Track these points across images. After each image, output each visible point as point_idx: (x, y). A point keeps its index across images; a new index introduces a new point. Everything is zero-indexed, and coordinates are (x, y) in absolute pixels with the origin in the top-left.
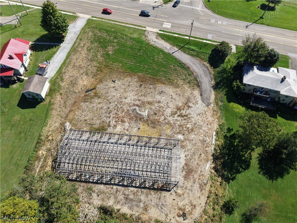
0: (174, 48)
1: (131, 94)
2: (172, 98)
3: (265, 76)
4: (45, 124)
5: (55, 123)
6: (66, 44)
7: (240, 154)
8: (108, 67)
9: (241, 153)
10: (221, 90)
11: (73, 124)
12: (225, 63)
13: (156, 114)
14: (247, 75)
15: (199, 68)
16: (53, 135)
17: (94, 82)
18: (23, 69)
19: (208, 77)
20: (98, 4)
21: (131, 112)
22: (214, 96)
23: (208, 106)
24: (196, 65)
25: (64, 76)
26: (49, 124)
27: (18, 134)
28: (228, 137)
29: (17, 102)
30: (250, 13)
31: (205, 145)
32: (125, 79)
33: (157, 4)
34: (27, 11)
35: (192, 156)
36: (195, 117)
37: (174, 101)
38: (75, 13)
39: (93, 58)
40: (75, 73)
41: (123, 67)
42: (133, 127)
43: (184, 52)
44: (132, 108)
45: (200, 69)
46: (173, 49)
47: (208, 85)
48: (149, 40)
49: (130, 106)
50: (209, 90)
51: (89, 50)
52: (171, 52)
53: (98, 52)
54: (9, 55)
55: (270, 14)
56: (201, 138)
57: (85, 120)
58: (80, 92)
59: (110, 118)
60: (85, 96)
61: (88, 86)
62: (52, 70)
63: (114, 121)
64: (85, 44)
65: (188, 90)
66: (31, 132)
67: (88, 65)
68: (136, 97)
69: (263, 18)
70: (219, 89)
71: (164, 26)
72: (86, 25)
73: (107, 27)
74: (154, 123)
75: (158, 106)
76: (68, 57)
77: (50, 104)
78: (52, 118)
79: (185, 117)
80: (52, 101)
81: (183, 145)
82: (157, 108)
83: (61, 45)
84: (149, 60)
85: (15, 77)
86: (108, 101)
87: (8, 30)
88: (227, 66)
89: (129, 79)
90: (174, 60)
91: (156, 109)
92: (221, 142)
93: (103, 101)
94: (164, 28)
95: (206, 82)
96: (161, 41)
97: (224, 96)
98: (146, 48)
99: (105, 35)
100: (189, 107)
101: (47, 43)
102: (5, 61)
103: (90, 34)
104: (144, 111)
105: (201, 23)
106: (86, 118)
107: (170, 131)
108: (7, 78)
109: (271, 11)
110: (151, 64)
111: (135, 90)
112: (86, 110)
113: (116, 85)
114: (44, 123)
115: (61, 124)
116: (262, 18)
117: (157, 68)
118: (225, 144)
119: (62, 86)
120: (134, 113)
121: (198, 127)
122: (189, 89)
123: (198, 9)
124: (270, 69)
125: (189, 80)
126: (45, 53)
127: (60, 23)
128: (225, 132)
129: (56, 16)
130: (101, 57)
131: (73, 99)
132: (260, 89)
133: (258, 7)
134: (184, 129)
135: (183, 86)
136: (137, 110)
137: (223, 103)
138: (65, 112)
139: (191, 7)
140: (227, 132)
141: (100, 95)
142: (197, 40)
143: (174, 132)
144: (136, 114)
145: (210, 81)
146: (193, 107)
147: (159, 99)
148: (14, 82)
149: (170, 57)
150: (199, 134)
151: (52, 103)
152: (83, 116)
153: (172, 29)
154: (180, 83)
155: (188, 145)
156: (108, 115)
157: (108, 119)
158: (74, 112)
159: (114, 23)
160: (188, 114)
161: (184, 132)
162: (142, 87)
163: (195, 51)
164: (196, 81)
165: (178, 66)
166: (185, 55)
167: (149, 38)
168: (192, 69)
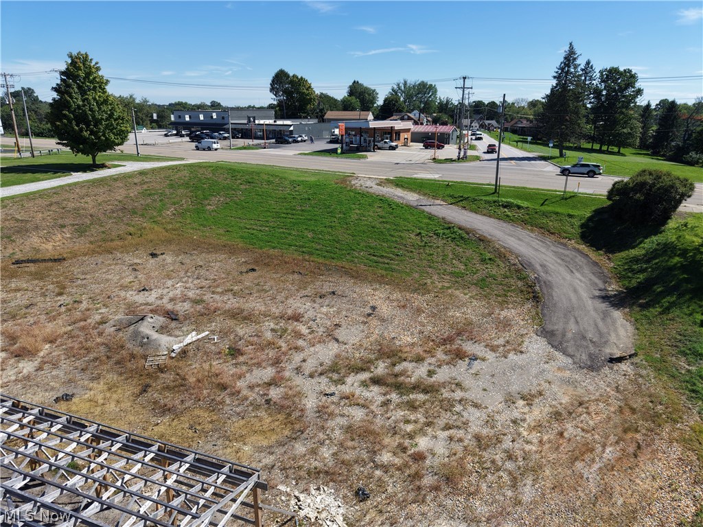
0: (432, 200)
2: (370, 315)
6: (90, 175)
13: (235, 353)
15: (538, 247)
23: (591, 368)
24: (520, 239)
32: (203, 255)
33: (411, 162)
36: (495, 402)
37: (378, 324)
40: (41, 217)
43: (471, 211)
45: (542, 250)
46: (427, 201)
48: (352, 185)
51: (147, 194)
52: (415, 203)
68: (192, 293)
71: (416, 176)
83: (75, 174)
84: (326, 221)
89: (220, 256)
90: (426, 221)
95: (572, 285)
96: (389, 189)
99: (221, 178)
100: (459, 355)
104: (179, 333)
110: (328, 230)
117: (347, 240)
120: (120, 335)
122: (479, 303)
123: (541, 170)
125: (481, 275)
134: (385, 458)
135: (450, 290)
136: (146, 325)
139: (518, 168)
142: (529, 190)
145: (594, 284)
146: (483, 360)
147: (301, 311)
149: (411, 213)
153: (441, 179)
154: (432, 282)
160: (444, 385)
161: (370, 477)
162: (251, 274)
163: (519, 207)
164: (519, 279)
165: (437, 235)
166: (473, 215)
167: (353, 182)
168: (499, 245)
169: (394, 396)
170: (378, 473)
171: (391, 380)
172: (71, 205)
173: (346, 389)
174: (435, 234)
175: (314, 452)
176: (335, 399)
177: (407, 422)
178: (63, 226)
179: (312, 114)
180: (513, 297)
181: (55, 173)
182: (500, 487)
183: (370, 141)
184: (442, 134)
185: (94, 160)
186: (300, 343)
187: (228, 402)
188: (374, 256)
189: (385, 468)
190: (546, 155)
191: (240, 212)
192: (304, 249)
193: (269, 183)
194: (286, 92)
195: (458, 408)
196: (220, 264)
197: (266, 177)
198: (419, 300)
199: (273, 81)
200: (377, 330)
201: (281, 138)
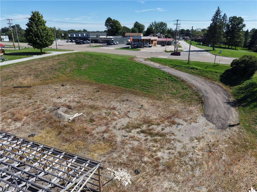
0: (165, 66)
1: (72, 96)
2: (140, 108)
6: (40, 56)
13: (92, 121)
17: (38, 83)
21: (47, 112)
23: (222, 129)
24: (197, 81)
25: (6, 69)
32: (80, 86)
33: (157, 52)
39: (59, 69)
40: (23, 71)
43: (179, 70)
45: (205, 85)
51: (60, 63)
52: (158, 67)
61: (25, 85)
64: (60, 59)
65: (178, 105)
68: (77, 99)
71: (159, 57)
76: (29, 60)
82: (104, 114)
83: (34, 56)
84: (125, 74)
91: (99, 115)
95: (216, 98)
99: (87, 57)
100: (173, 123)
110: (125, 77)
113: (62, 88)
117: (133, 81)
122: (181, 104)
123: (206, 55)
125: (182, 94)
134: (146, 159)
135: (171, 99)
139: (197, 54)
143: (111, 160)
144: (53, 114)
145: (225, 98)
146: (182, 125)
147: (116, 106)
149: (157, 71)
154: (164, 96)
160: (167, 134)
161: (140, 166)
162: (98, 93)
163: (197, 69)
164: (196, 96)
165: (166, 79)
166: (180, 72)
167: (135, 59)
168: (189, 83)
169: (149, 137)
170: (143, 164)
171: (148, 131)
172: (33, 67)
173: (132, 134)
174: (165, 79)
175: (120, 156)
176: (128, 138)
177: (154, 147)
178: (30, 75)
179: (120, 34)
180: (194, 102)
181: (28, 55)
182: (187, 171)
183: (141, 44)
184: (169, 42)
185: (41, 51)
186: (115, 117)
187: (89, 138)
188: (143, 87)
189: (146, 163)
190: (208, 49)
191: (94, 70)
192: (117, 84)
193: (104, 59)
194: (111, 26)
195: (172, 142)
196: (86, 89)
197: (103, 57)
198: (159, 103)
199: (106, 22)
200: (143, 113)
201: (109, 43)
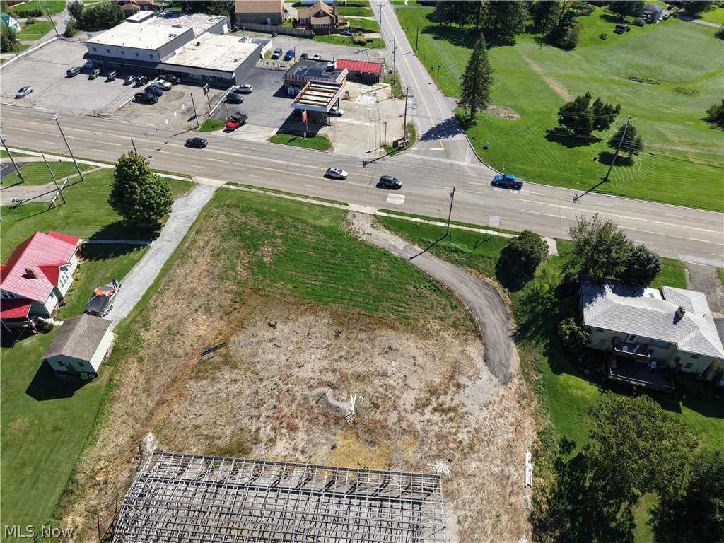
0: (413, 246)
1: (313, 356)
2: (415, 364)
3: (635, 309)
4: (90, 439)
5: (116, 436)
6: (163, 243)
7: (602, 511)
8: (260, 293)
9: (605, 509)
10: (534, 342)
11: (165, 436)
12: (535, 279)
13: (376, 406)
14: (590, 306)
15: (476, 291)
16: (109, 469)
17: (225, 329)
18: (55, 300)
19: (498, 313)
20: (242, 158)
21: (313, 403)
22: (519, 359)
23: (505, 383)
24: (467, 285)
25: (153, 315)
26: (101, 439)
27: (16, 469)
28: (565, 466)
29: (28, 382)
30: (577, 171)
31: (509, 489)
32: (300, 319)
33: (372, 157)
34: (82, 173)
35: (475, 520)
36: (477, 413)
37: (421, 371)
38: (189, 177)
39: (225, 272)
40: (180, 308)
41: (295, 292)
42: (317, 444)
43: (437, 256)
44: (315, 392)
45: (479, 293)
46: (411, 249)
47: (500, 331)
48: (356, 230)
49: (311, 388)
50: (505, 343)
51: (216, 255)
52: (407, 256)
53: (237, 258)
54: (26, 270)
55: (624, 171)
56: (496, 470)
57: (196, 427)
58: (187, 354)
59: (259, 419)
60: (200, 363)
61: (210, 339)
62: (123, 302)
63: (269, 427)
64: (208, 242)
65: (453, 345)
66: (53, 461)
67: (212, 290)
68: (326, 364)
69: (610, 182)
70: (529, 340)
71: (389, 200)
72: (212, 200)
73: (261, 203)
74: (371, 431)
75: (381, 386)
76: (164, 271)
77: (112, 385)
78: (110, 422)
79: (451, 414)
80: (117, 377)
81: (450, 489)
82: (380, 389)
83: (151, 245)
84: (356, 276)
85: (31, 321)
86: (257, 374)
87: (32, 214)
88: (541, 286)
89: (310, 319)
90: (416, 274)
91: (376, 392)
92: (547, 480)
93: (243, 376)
94: (390, 205)
95: (494, 324)
96: (382, 233)
97: (541, 357)
98: (349, 249)
99: (254, 222)
100: (459, 386)
101: (118, 242)
102: (14, 284)
103: (222, 219)
104: (345, 398)
105: (473, 193)
106: (199, 421)
107: (414, 452)
108: (11, 323)
109: (624, 167)
110: (361, 284)
111: (325, 345)
112: (199, 400)
113: (277, 334)
114: (89, 437)
115: (132, 437)
116: (605, 180)
117: (376, 293)
118: (559, 485)
119: (144, 340)
120: (321, 406)
121: (486, 438)
122: (456, 342)
123: (463, 164)
124: (643, 291)
125: (453, 319)
126: (112, 264)
127: (153, 198)
128: (554, 452)
129: (146, 184)
130: (244, 270)
131: (169, 373)
132: (628, 339)
133: (595, 159)
134: (452, 445)
135: (441, 333)
136: (329, 397)
137: (541, 376)
138: (147, 406)
139: (448, 161)
140: (560, 452)
141: (236, 359)
142: (464, 228)
143: (426, 455)
144: (325, 406)
145: (503, 322)
146: (468, 387)
147: (384, 368)
148: (28, 333)
149: (406, 267)
150: (489, 459)
151: (115, 382)
152: (192, 416)
153: (407, 207)
154: (432, 327)
155: (464, 489)
156: (254, 412)
157: (253, 421)
158: (169, 406)
159: (278, 195)
160: (458, 405)
162: (341, 337)
163: (462, 252)
164: (471, 321)
165: (425, 287)
167: (356, 226)
168: (458, 293)
171: (440, 408)
173: (427, 417)
176: (425, 423)
178: (196, 310)
180: (470, 335)
182: (485, 447)
184: (372, 74)
186: (397, 392)
189: (453, 449)
191: (292, 265)
196: (317, 329)
200: (423, 376)
